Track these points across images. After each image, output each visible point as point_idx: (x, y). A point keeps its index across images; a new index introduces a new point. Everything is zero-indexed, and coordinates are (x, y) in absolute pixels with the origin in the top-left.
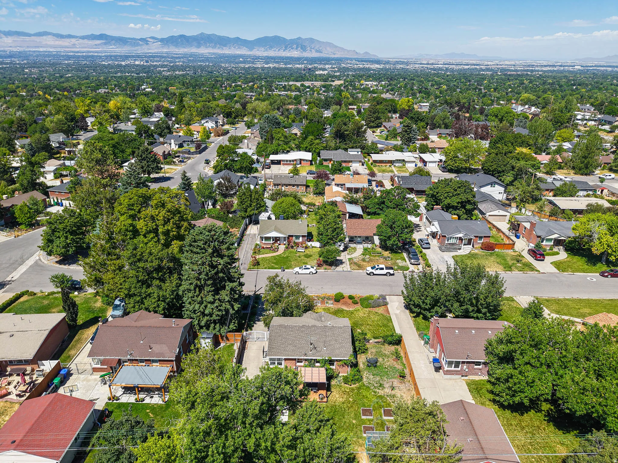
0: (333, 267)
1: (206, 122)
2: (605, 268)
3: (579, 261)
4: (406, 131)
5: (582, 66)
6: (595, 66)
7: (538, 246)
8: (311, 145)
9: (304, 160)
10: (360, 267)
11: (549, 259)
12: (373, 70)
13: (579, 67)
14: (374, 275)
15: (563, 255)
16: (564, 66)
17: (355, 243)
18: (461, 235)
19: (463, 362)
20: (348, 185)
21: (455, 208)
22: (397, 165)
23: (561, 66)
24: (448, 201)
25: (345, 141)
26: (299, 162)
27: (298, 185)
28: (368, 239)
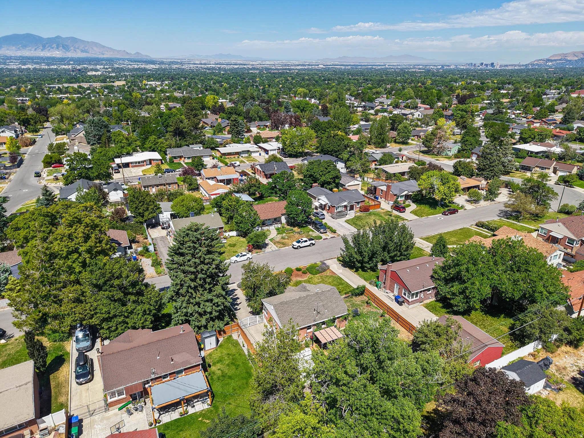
0: (263, 249)
1: (2, 132)
2: (442, 210)
3: (425, 208)
4: (235, 125)
5: (324, 65)
6: (332, 65)
7: (396, 202)
8: (155, 145)
9: (154, 160)
10: (284, 244)
11: (408, 210)
12: (149, 70)
13: (322, 66)
14: (301, 248)
15: (414, 206)
16: (312, 65)
17: (267, 226)
18: (345, 203)
19: (421, 292)
20: (220, 178)
21: (329, 183)
22: (243, 155)
23: (309, 65)
24: (323, 179)
25: (185, 138)
26: (148, 163)
27: (169, 184)
28: (277, 220)
